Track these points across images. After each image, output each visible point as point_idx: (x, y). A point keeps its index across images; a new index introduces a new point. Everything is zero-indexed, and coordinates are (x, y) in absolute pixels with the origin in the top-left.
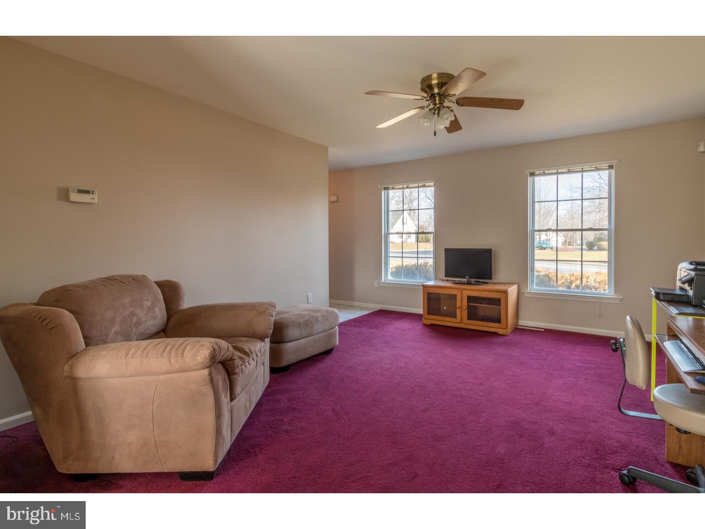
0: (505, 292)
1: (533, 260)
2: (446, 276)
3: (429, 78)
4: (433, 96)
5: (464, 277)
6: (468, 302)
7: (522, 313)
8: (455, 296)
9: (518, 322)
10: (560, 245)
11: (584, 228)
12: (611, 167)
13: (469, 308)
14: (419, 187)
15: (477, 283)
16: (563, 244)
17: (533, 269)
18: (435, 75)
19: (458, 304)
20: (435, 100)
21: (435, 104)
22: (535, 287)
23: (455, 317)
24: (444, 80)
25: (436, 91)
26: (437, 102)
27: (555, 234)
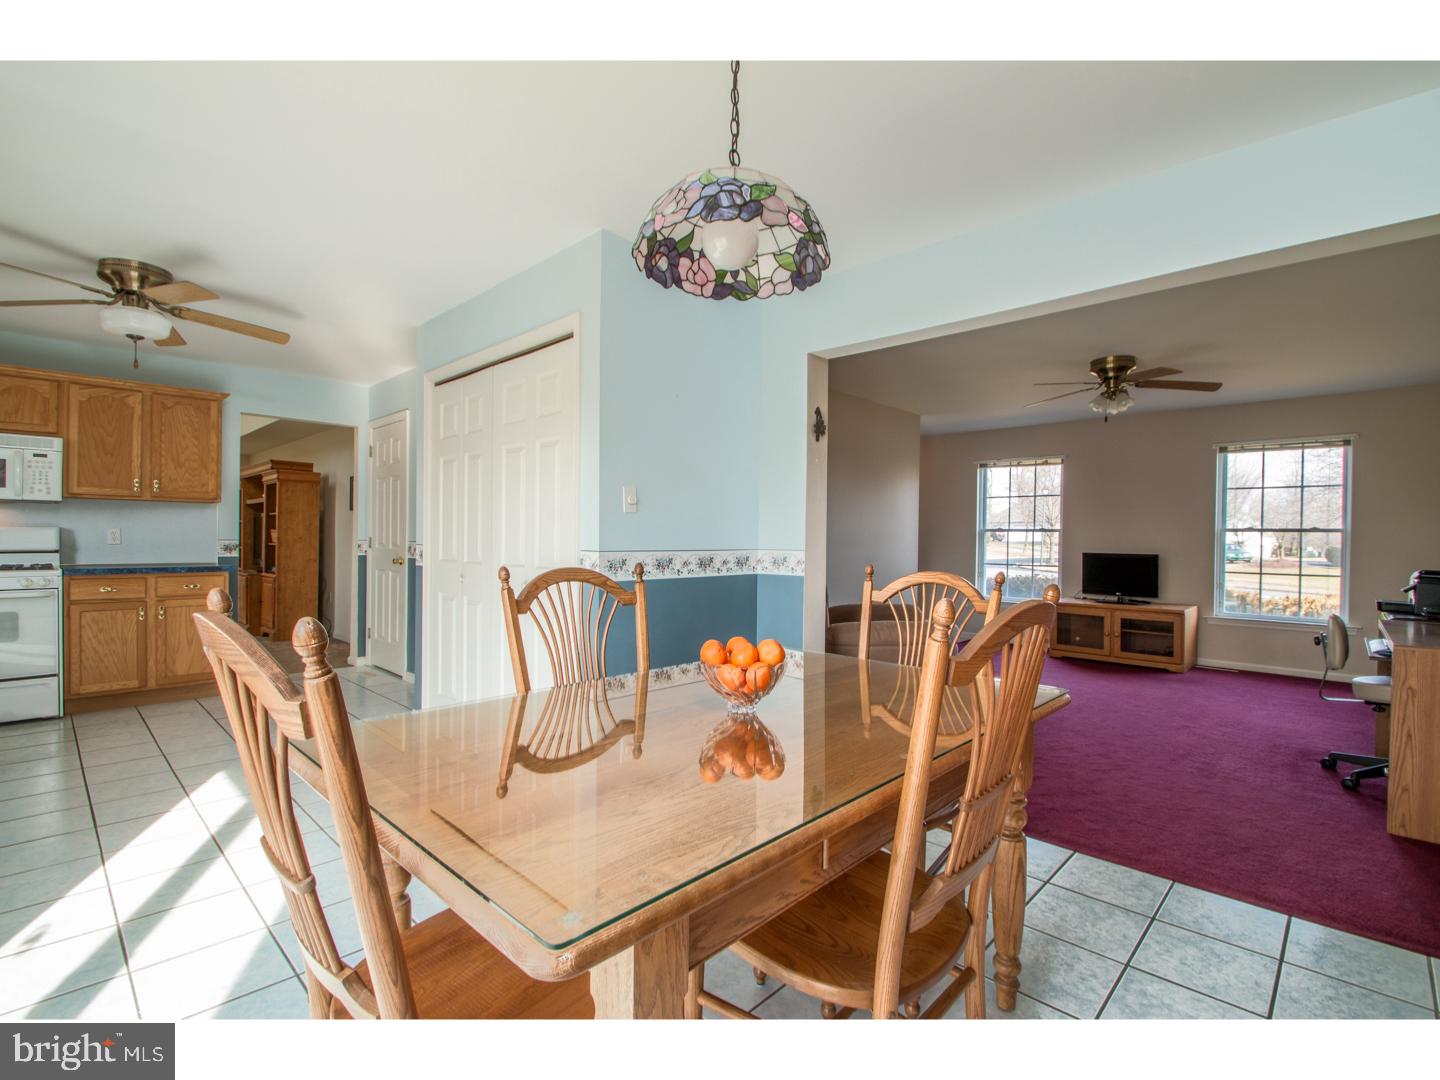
0: (1181, 615)
1: (1222, 572)
2: (1084, 591)
3: (1103, 361)
4: (1106, 380)
5: (1114, 594)
6: (1123, 627)
7: (1203, 648)
8: (1102, 618)
9: (1196, 660)
10: (1267, 556)
11: (1304, 527)
12: (1347, 443)
13: (1124, 635)
14: (1036, 465)
15: (1133, 603)
16: (1273, 553)
17: (1221, 585)
18: (1111, 359)
19: (1107, 629)
20: (1109, 384)
21: (1109, 388)
22: (1225, 611)
23: (1101, 647)
24: (1123, 363)
25: (1111, 374)
26: (1112, 386)
27: (1258, 534)
